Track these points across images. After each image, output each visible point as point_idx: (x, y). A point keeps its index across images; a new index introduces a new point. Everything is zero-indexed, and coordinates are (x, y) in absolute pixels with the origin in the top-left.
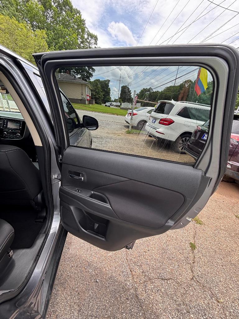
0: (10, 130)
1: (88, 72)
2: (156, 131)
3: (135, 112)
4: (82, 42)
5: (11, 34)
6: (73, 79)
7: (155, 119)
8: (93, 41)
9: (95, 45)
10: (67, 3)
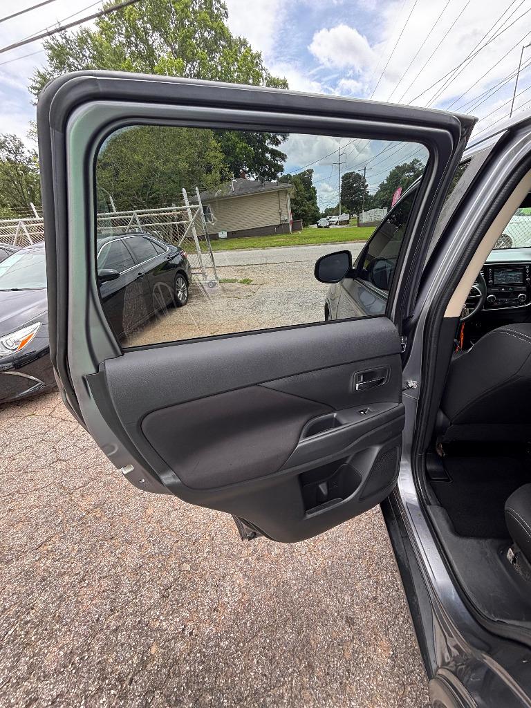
0: (503, 289)
10: (222, 33)
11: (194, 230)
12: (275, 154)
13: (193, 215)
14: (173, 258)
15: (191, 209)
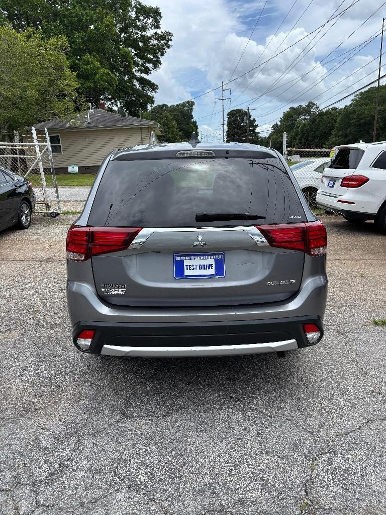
2: (339, 201)
4: (123, 30)
6: (118, 120)
11: (40, 164)
13: (41, 151)
14: (20, 187)
15: (39, 146)
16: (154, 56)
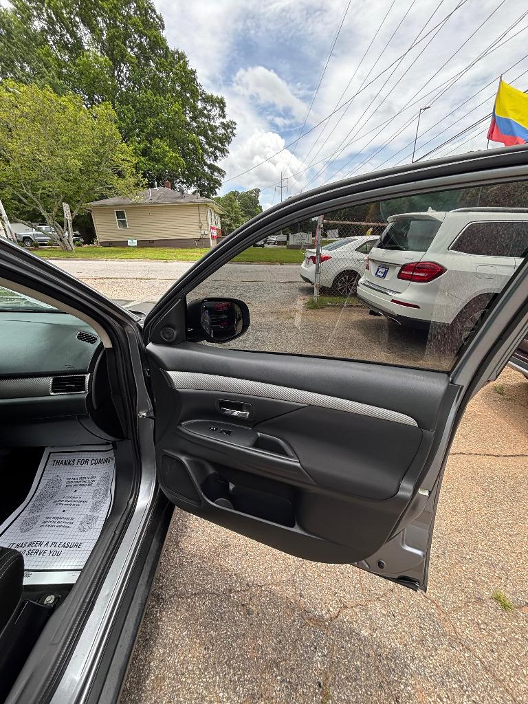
1: (210, 179)
2: (393, 301)
3: (324, 252)
4: (193, 119)
5: (44, 121)
6: (178, 198)
7: (385, 266)
8: (215, 112)
9: (221, 120)
10: (158, 43)
12: (211, 167)
16: (222, 145)
